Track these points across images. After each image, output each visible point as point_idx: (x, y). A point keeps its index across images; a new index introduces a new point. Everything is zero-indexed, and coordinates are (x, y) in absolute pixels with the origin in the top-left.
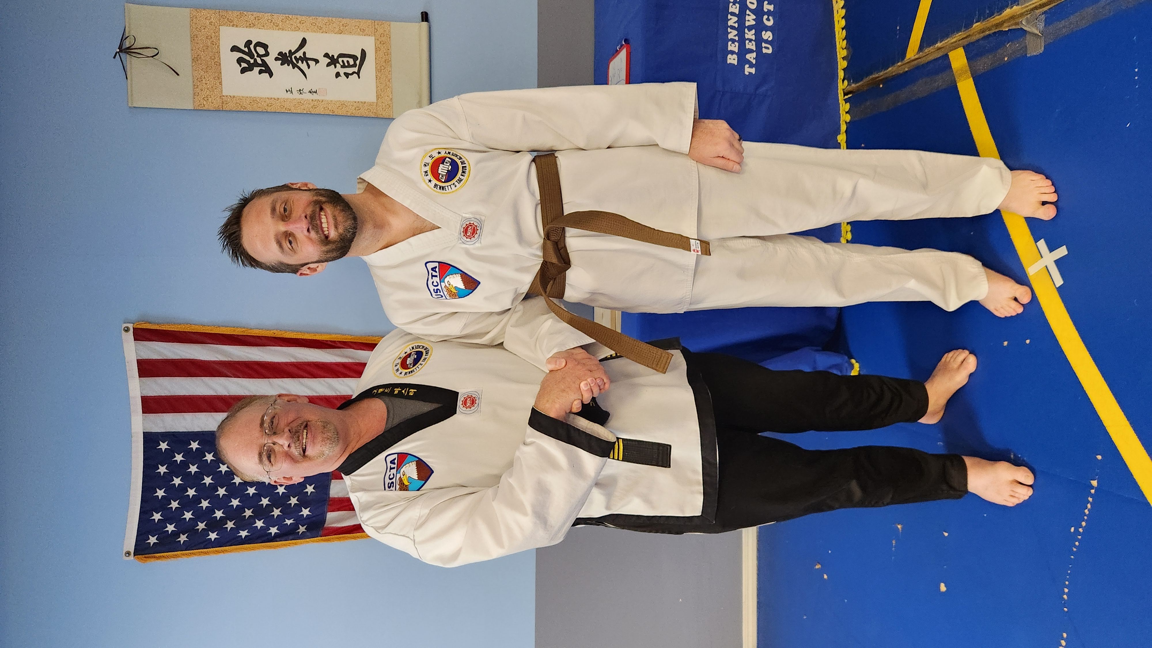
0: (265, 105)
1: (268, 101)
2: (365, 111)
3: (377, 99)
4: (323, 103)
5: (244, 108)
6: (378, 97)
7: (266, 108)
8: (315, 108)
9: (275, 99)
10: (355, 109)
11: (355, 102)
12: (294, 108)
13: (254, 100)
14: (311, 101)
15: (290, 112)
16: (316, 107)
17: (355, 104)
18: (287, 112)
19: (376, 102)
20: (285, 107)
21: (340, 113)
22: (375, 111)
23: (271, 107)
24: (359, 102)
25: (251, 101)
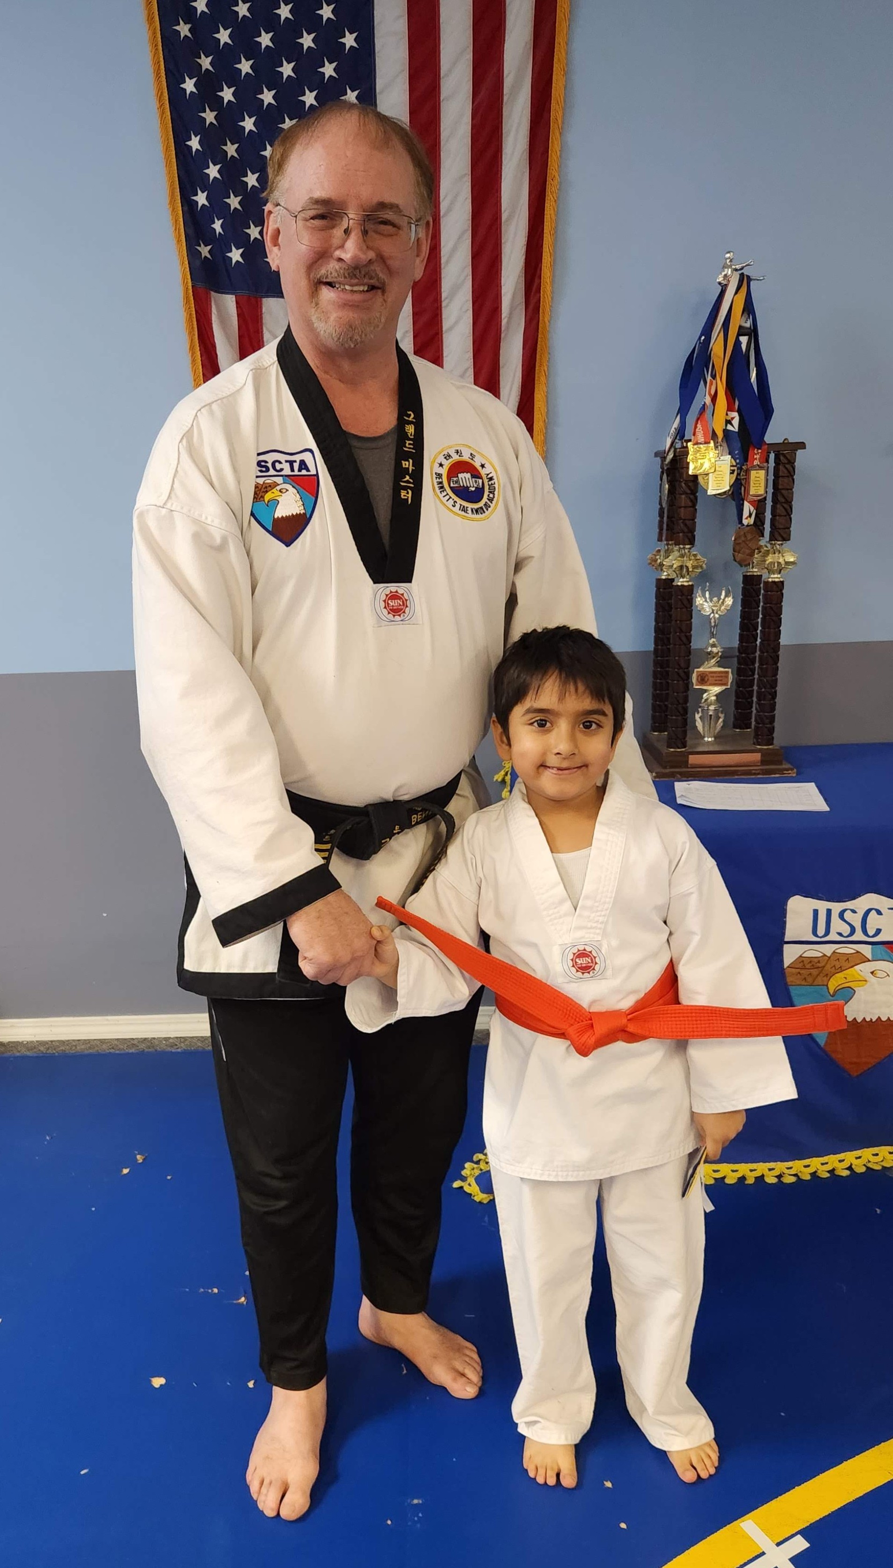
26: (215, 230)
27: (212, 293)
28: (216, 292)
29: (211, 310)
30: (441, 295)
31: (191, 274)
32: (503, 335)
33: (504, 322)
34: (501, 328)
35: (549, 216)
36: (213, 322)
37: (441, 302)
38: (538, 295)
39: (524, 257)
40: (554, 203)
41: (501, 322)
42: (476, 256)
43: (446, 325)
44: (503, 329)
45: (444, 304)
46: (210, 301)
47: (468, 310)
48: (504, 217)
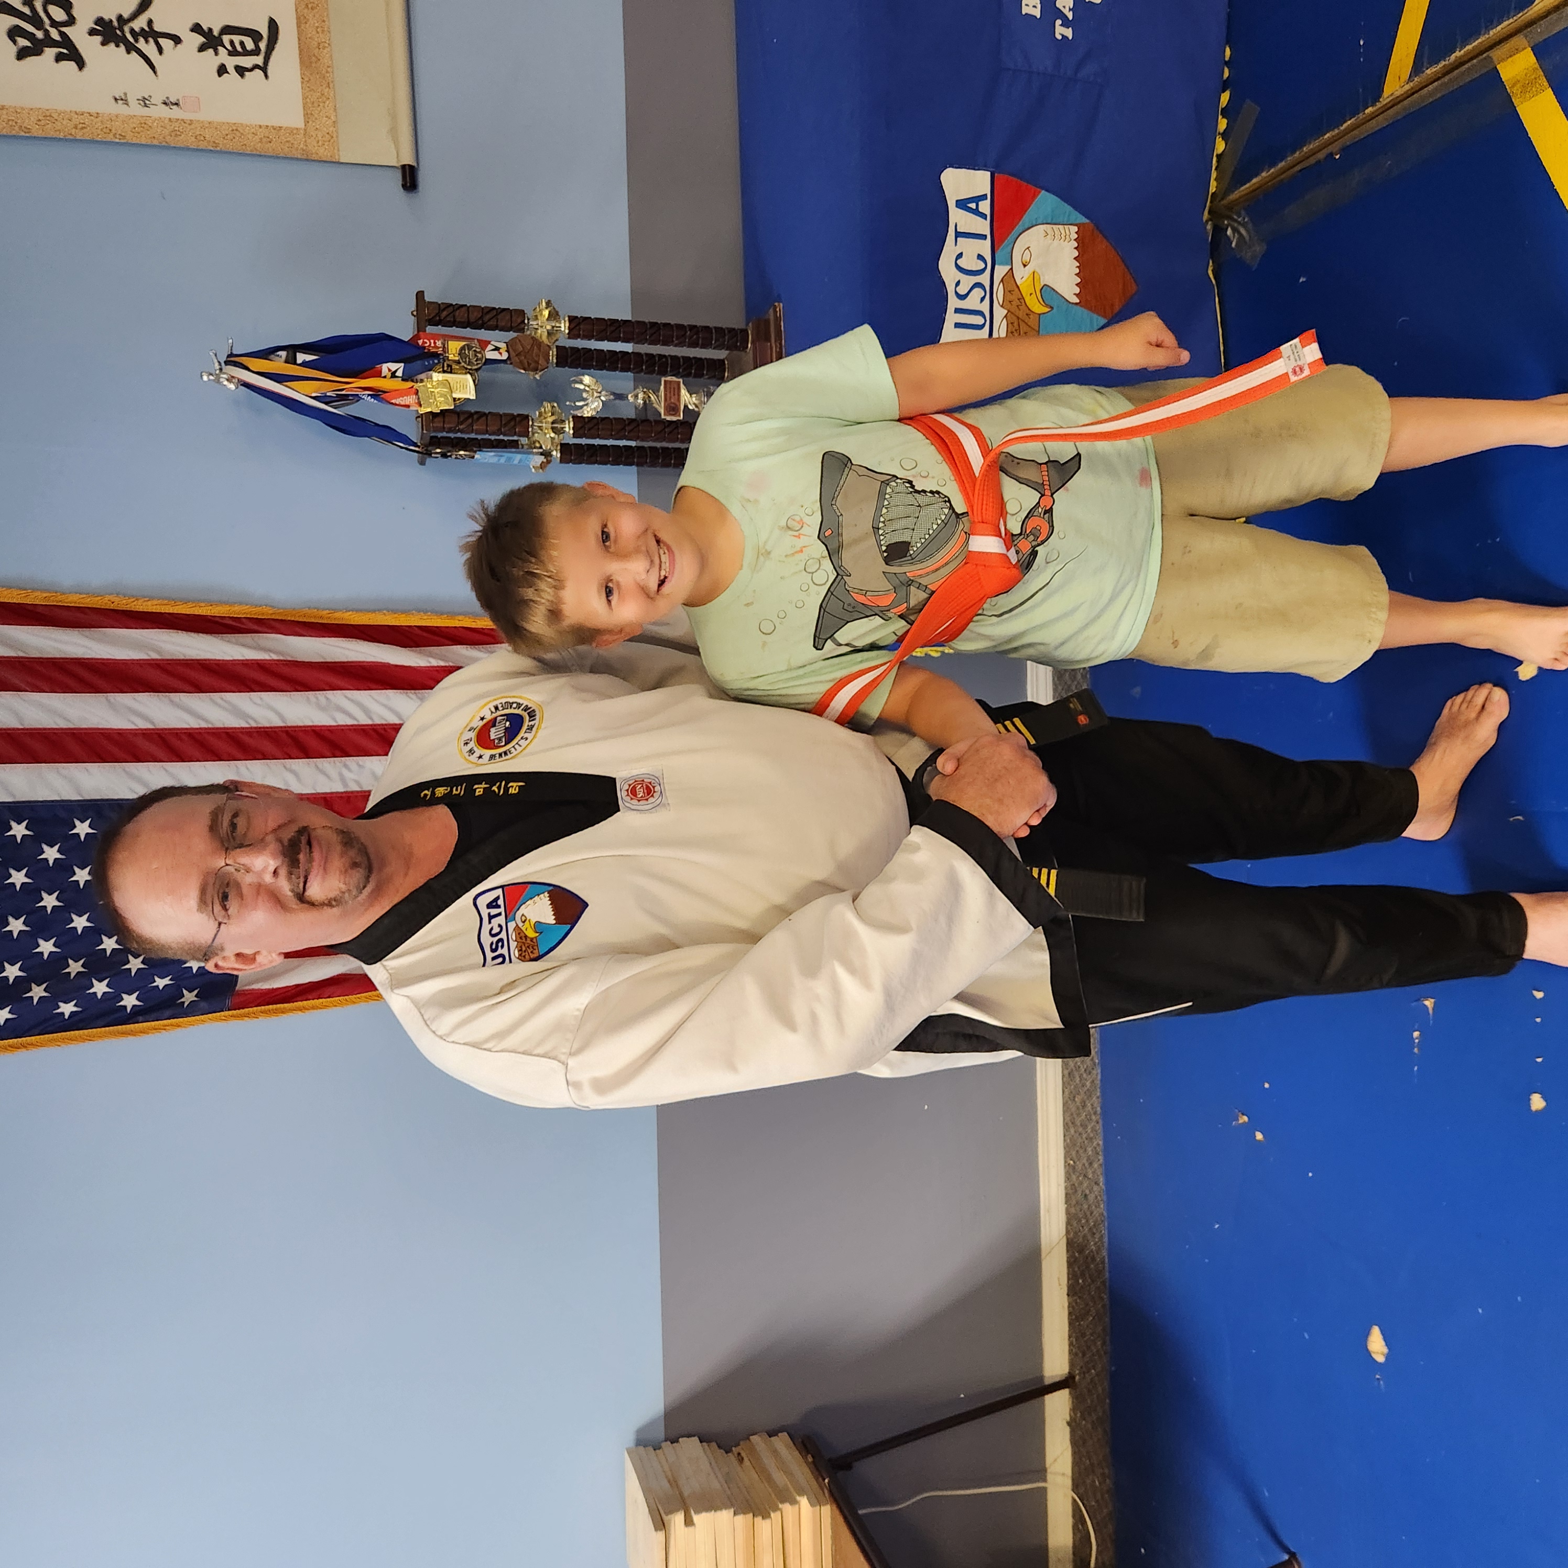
0: (70, 125)
1: (76, 119)
2: (283, 147)
3: (306, 122)
4: (192, 126)
5: (26, 131)
6: (308, 116)
7: (73, 131)
8: (176, 135)
9: (91, 116)
10: (261, 141)
11: (260, 127)
12: (132, 134)
13: (48, 116)
14: (167, 119)
15: (125, 141)
16: (178, 133)
17: (261, 130)
18: (117, 140)
19: (303, 126)
20: (113, 131)
21: (230, 146)
22: (302, 146)
23: (85, 130)
24: (267, 126)
25: (40, 118)
26: (166, 986)
27: (237, 988)
28: (236, 985)
29: (258, 990)
30: (243, 728)
31: (215, 1012)
32: (289, 659)
33: (275, 657)
34: (282, 661)
35: (155, 607)
36: (271, 987)
37: (251, 728)
38: (244, 620)
39: (201, 634)
40: (141, 601)
41: (274, 660)
42: (198, 688)
43: (277, 722)
44: (282, 658)
45: (254, 725)
46: (247, 990)
47: (261, 699)
48: (155, 656)
